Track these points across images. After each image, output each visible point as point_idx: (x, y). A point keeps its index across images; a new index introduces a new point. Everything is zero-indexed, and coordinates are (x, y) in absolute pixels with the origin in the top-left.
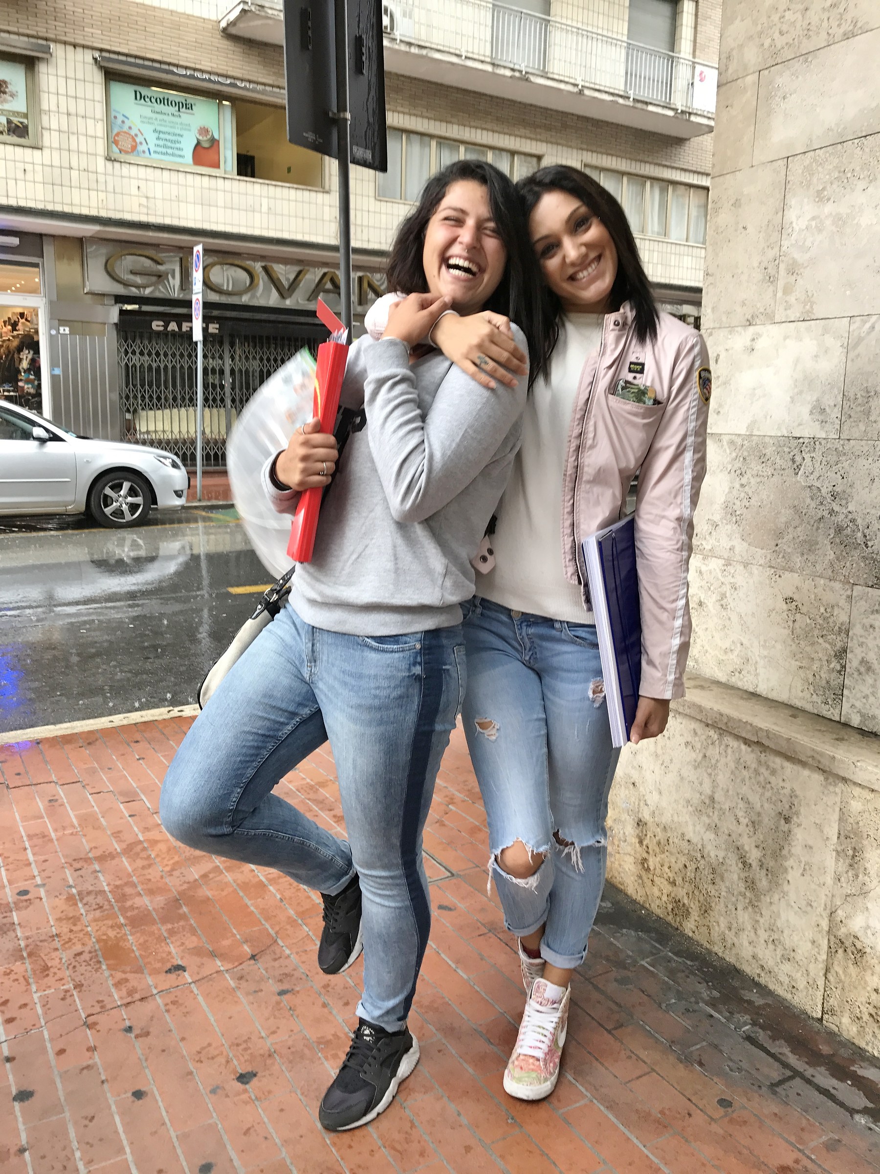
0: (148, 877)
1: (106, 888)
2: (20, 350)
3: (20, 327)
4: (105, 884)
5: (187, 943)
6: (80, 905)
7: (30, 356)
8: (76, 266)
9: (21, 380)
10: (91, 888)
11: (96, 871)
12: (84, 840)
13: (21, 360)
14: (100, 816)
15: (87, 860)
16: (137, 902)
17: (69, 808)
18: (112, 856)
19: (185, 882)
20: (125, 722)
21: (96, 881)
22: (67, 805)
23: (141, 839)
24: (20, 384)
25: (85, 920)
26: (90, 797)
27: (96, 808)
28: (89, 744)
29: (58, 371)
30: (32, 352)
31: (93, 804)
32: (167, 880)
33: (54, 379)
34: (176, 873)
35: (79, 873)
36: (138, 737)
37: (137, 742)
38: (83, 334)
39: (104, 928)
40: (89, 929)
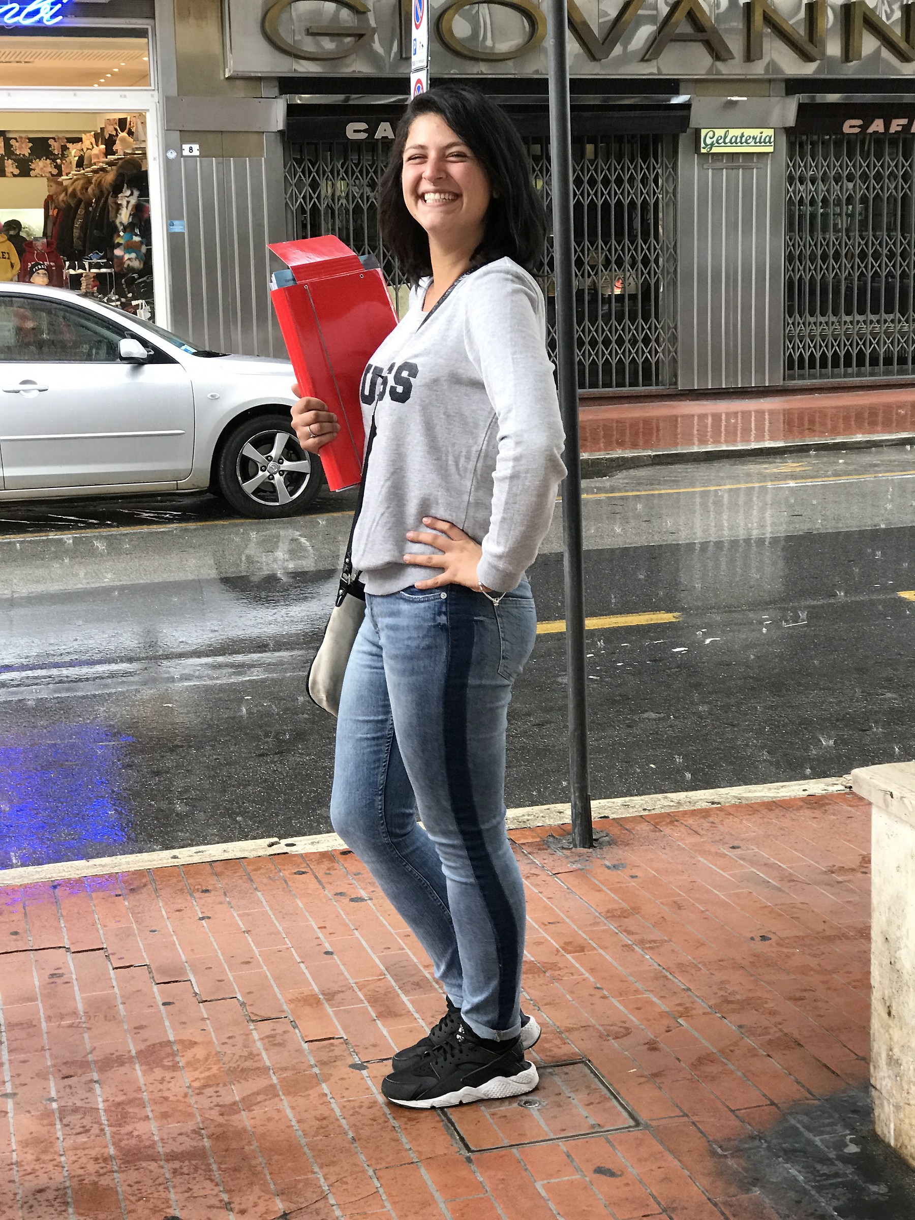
0: (165, 1094)
1: (101, 1106)
2: (117, 189)
3: (117, 147)
4: (100, 1099)
5: (195, 1188)
6: (58, 1126)
7: (133, 201)
8: (211, 28)
9: (119, 245)
10: (79, 1104)
11: (92, 1081)
12: (86, 1036)
13: (118, 207)
14: (119, 1001)
15: (84, 1065)
16: (141, 1128)
17: (76, 988)
18: (120, 1061)
19: (218, 1105)
20: (196, 859)
21: (88, 1095)
22: (75, 982)
23: (172, 1039)
24: (118, 252)
25: (60, 1146)
26: (112, 972)
27: (116, 990)
28: (132, 890)
29: (180, 227)
30: (136, 193)
31: (115, 984)
32: (192, 1100)
33: (174, 241)
34: (209, 1091)
35: (68, 1081)
36: (211, 882)
37: (207, 891)
38: (223, 155)
39: (84, 1160)
40: (63, 1159)
